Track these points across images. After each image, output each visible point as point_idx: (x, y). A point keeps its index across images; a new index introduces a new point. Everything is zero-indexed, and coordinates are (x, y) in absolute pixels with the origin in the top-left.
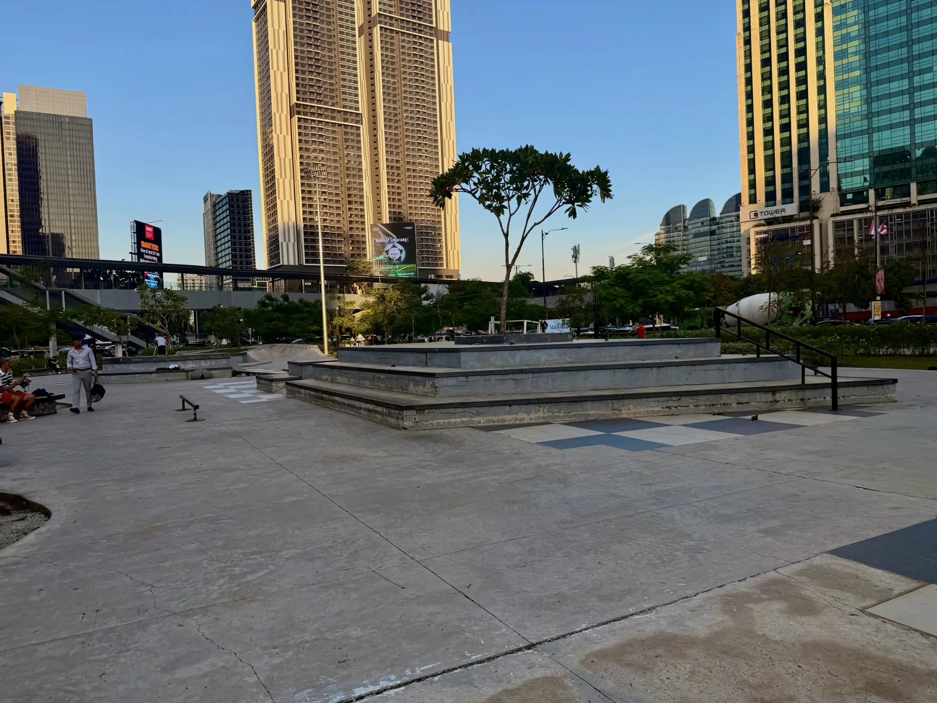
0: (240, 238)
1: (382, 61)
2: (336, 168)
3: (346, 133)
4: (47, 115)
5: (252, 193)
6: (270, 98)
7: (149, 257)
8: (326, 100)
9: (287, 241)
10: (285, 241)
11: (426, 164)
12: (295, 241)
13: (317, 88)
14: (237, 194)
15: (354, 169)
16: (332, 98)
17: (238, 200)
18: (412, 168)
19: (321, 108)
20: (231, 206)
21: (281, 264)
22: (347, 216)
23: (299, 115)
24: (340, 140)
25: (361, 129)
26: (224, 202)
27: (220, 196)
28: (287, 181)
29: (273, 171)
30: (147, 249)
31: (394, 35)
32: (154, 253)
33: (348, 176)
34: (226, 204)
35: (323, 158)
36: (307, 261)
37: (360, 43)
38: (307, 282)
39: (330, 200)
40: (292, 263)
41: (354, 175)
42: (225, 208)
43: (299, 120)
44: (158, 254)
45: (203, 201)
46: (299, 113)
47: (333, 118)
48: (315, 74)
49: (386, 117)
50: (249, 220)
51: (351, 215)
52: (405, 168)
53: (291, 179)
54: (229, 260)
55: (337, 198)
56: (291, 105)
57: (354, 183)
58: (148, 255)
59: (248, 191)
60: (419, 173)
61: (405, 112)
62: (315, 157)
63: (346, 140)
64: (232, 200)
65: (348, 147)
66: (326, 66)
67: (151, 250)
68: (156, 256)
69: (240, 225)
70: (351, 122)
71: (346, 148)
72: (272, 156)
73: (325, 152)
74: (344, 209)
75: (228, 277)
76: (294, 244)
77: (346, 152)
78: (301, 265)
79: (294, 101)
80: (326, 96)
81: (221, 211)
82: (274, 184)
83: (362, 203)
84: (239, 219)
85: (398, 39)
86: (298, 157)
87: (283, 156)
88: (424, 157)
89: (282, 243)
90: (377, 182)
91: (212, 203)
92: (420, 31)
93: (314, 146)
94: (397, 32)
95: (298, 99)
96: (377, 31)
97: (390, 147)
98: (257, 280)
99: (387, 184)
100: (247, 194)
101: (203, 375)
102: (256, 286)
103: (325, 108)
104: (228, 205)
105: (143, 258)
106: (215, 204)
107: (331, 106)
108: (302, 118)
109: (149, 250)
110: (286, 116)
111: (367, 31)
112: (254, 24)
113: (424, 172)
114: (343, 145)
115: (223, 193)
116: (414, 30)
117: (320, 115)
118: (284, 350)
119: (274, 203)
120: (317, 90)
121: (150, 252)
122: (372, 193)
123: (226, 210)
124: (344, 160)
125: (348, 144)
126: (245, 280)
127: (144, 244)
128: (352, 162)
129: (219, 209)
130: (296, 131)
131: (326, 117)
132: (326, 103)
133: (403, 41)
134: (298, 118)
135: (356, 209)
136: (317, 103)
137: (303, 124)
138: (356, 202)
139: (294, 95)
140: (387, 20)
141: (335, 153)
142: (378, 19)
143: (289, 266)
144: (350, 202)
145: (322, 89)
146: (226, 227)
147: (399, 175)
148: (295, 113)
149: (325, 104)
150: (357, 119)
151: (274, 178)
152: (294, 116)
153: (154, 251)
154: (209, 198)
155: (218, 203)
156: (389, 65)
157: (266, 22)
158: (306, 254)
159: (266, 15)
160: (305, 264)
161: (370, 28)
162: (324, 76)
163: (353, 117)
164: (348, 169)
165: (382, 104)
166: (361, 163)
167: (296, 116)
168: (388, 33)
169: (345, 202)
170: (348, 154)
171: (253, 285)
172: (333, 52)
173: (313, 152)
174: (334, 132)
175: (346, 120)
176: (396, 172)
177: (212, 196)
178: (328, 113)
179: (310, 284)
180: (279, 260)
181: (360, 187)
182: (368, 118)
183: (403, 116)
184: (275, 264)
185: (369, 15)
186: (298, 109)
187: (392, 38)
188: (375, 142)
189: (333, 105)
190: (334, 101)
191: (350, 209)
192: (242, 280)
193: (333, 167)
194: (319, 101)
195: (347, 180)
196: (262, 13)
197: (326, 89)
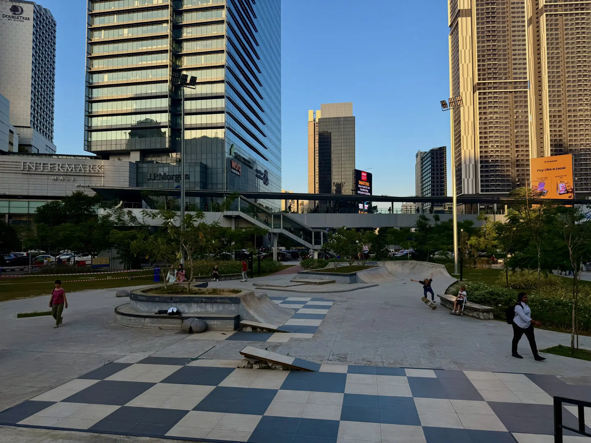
0: (437, 178)
1: (547, 39)
2: (507, 123)
3: (516, 97)
4: (333, 118)
5: (447, 148)
6: (459, 83)
7: (363, 190)
8: (500, 76)
9: (468, 177)
10: (466, 178)
11: (586, 110)
12: (473, 177)
13: (493, 69)
14: (437, 150)
15: (521, 122)
16: (505, 74)
17: (437, 154)
18: (572, 114)
19: (496, 82)
20: (432, 158)
21: (463, 193)
22: (514, 156)
23: (479, 90)
24: (511, 103)
25: (528, 92)
26: (428, 156)
27: (426, 152)
28: (469, 137)
29: (460, 131)
30: (362, 185)
31: (558, 17)
32: (366, 188)
33: (516, 127)
34: (429, 157)
35: (497, 118)
36: (482, 191)
37: (529, 31)
38: (482, 205)
39: (501, 146)
40: (470, 193)
41: (521, 127)
42: (428, 160)
43: (480, 93)
44: (369, 188)
45: (415, 157)
46: (479, 89)
47: (506, 88)
48: (492, 60)
49: (550, 80)
50: (444, 166)
51: (518, 155)
52: (566, 115)
53: (472, 135)
54: (429, 193)
55: (507, 144)
56: (474, 84)
57: (521, 131)
58: (363, 188)
59: (444, 147)
60: (579, 117)
61: (567, 73)
62: (491, 118)
63: (516, 102)
64: (433, 154)
65: (517, 106)
66: (501, 52)
67: (364, 186)
68: (367, 189)
69: (437, 170)
70: (520, 89)
71: (515, 108)
72: (460, 122)
73: (499, 113)
74: (512, 152)
75: (429, 203)
76: (472, 179)
77: (515, 111)
78: (477, 194)
79: (476, 81)
80: (500, 74)
81: (426, 162)
82: (460, 140)
83: (527, 146)
84: (437, 166)
85: (561, 20)
86: (478, 119)
87: (467, 120)
88: (584, 105)
89: (464, 179)
90: (541, 129)
91: (421, 157)
92: (582, 9)
93: (490, 110)
94: (561, 15)
95: (479, 80)
96: (543, 19)
97: (553, 102)
98: (448, 205)
99: (549, 130)
100: (444, 149)
101: (191, 327)
102: (447, 210)
103: (499, 82)
104: (430, 157)
105: (359, 190)
106: (422, 158)
107: (504, 80)
108: (481, 92)
109: (363, 185)
110: (470, 92)
111: (535, 21)
112: (450, 37)
113: (584, 116)
114: (513, 105)
115: (428, 150)
116: (577, 9)
117: (495, 88)
118: (414, 268)
119: (460, 153)
120: (493, 71)
121: (364, 187)
122: (537, 138)
123: (429, 161)
124: (513, 117)
125: (517, 104)
126: (439, 205)
127: (360, 182)
128: (520, 117)
129: (425, 161)
130: (477, 101)
131: (501, 88)
132: (501, 79)
133: (567, 20)
134: (479, 92)
135: (522, 151)
136: (493, 80)
137: (482, 96)
138: (522, 146)
139: (476, 78)
140: (553, 8)
141: (506, 113)
142: (544, 9)
143: (468, 195)
144: (517, 146)
145: (498, 69)
146: (428, 172)
147: (560, 121)
148: (477, 89)
149: (499, 80)
150: (525, 85)
151: (460, 136)
152: (476, 91)
153: (366, 186)
154: (419, 155)
155: (424, 157)
156: (554, 41)
157: (457, 34)
158: (482, 186)
159: (457, 29)
160: (480, 193)
161: (537, 18)
162: (500, 60)
163: (522, 85)
164: (516, 122)
165: (547, 71)
166: (527, 117)
167: (478, 92)
168: (553, 17)
169: (514, 147)
170: (517, 112)
171: (445, 208)
172: (507, 42)
173: (489, 114)
174: (506, 98)
175: (515, 88)
176: (558, 119)
177: (421, 153)
178: (503, 85)
179: (484, 207)
180: (462, 191)
181: (526, 134)
182: (535, 83)
183: (565, 76)
184: (459, 194)
185: (537, 9)
186: (478, 87)
187: (557, 20)
188: (540, 100)
189: (506, 79)
190: (507, 76)
191: (517, 151)
192: (438, 205)
193: (504, 123)
194: (495, 78)
195: (516, 131)
196: (455, 28)
197: (500, 69)
